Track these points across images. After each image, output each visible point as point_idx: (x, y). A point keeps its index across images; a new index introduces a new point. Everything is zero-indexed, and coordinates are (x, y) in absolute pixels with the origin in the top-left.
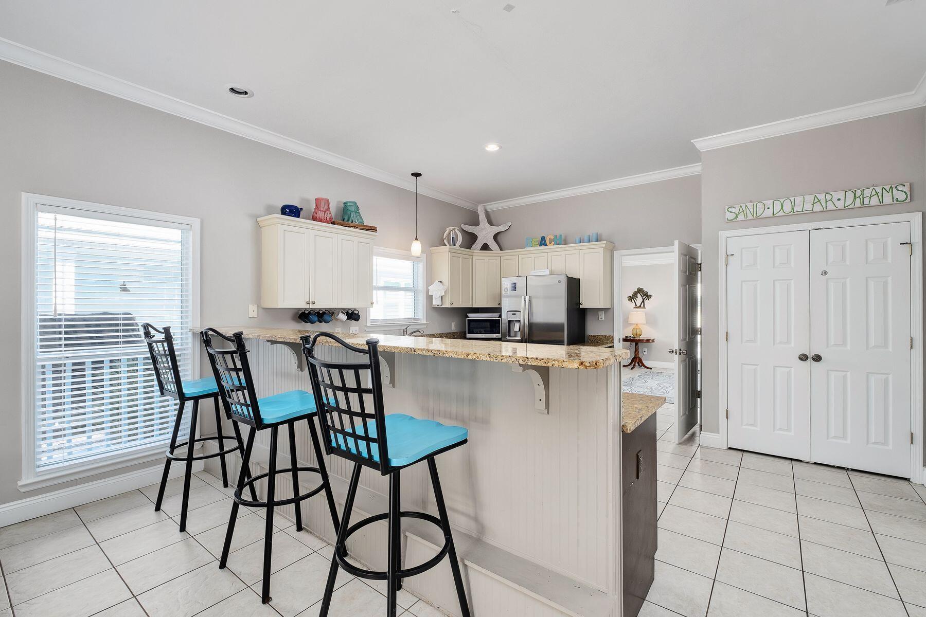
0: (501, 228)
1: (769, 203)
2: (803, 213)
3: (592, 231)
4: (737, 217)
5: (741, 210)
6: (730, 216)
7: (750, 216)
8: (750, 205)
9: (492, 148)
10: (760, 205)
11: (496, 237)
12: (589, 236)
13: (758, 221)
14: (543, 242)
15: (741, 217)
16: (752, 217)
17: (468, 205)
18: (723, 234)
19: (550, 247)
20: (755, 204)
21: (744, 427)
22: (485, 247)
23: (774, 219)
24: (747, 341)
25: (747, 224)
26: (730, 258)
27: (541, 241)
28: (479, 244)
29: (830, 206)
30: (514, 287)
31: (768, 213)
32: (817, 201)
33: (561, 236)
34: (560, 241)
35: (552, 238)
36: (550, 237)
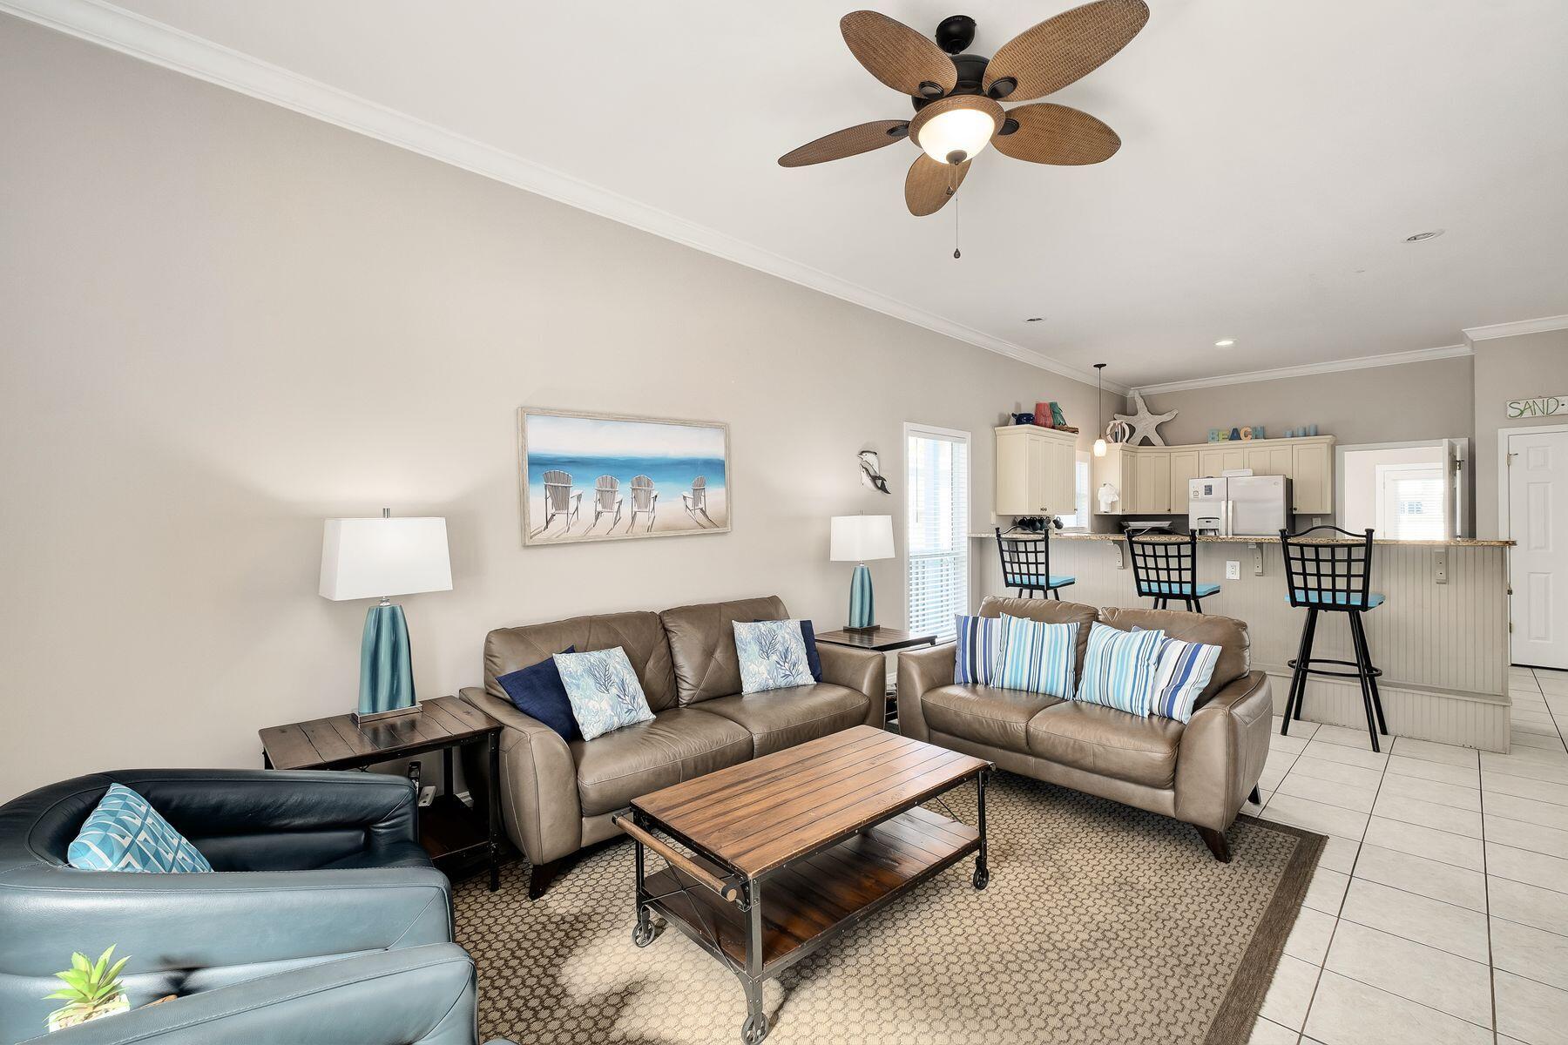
0: (1165, 418)
1: (1564, 399)
3: (1307, 421)
4: (1522, 413)
5: (1527, 406)
6: (1513, 413)
7: (1539, 413)
8: (1539, 401)
9: (1225, 343)
10: (1552, 402)
11: (1159, 429)
12: (1305, 429)
13: (1550, 418)
14: (1235, 435)
15: (1527, 414)
16: (1541, 414)
17: (1113, 389)
18: (1503, 433)
19: (1245, 442)
20: (1546, 400)
21: (1532, 641)
22: (1146, 442)
24: (1536, 548)
25: (1534, 421)
26: (1513, 458)
27: (1233, 433)
28: (1138, 437)
30: (1209, 490)
31: (1563, 410)
33: (1263, 428)
34: (1260, 434)
35: (1249, 430)
36: (1245, 429)
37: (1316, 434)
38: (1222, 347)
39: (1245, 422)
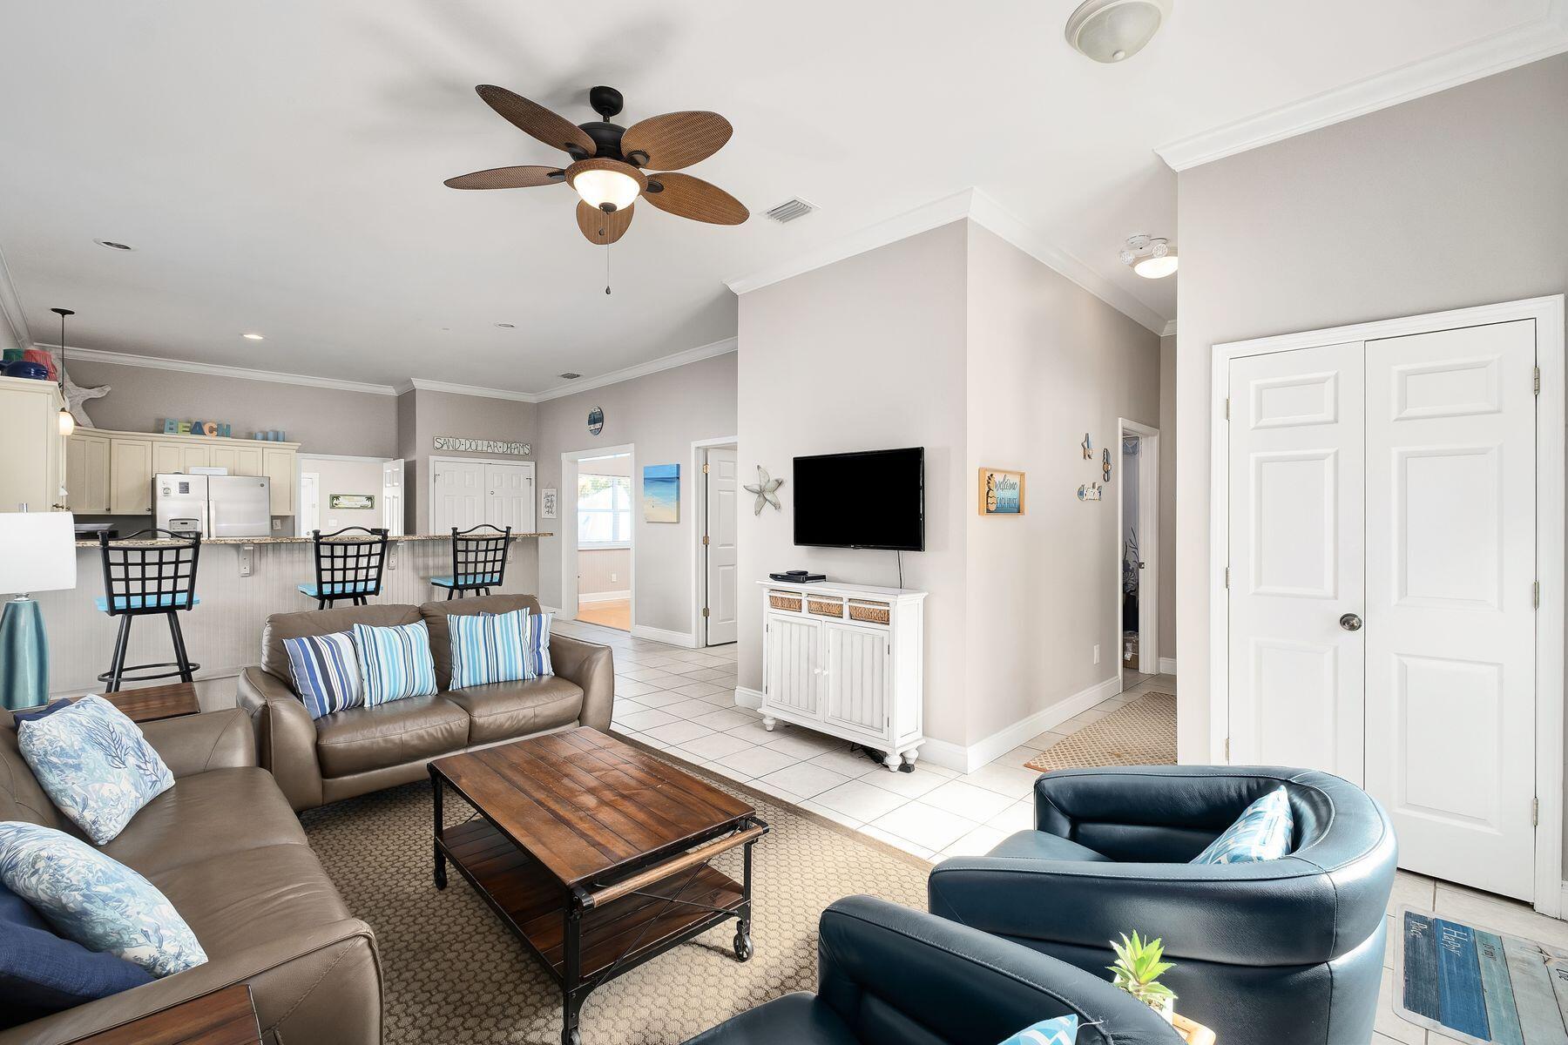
0: (95, 393)
1: (463, 441)
2: (482, 452)
3: (265, 424)
4: (442, 447)
5: (445, 442)
6: (438, 445)
7: (451, 448)
8: (451, 439)
10: (457, 441)
11: (85, 405)
12: (265, 432)
13: (456, 453)
14: (197, 429)
15: (445, 447)
18: (432, 459)
19: (209, 437)
20: (454, 439)
23: (466, 453)
25: (448, 453)
26: (437, 478)
27: (195, 427)
29: (496, 451)
30: (185, 488)
31: (462, 448)
32: (489, 446)
33: (228, 426)
34: (223, 431)
35: (215, 427)
36: (211, 424)
37: (277, 439)
38: (250, 340)
39: (210, 416)
